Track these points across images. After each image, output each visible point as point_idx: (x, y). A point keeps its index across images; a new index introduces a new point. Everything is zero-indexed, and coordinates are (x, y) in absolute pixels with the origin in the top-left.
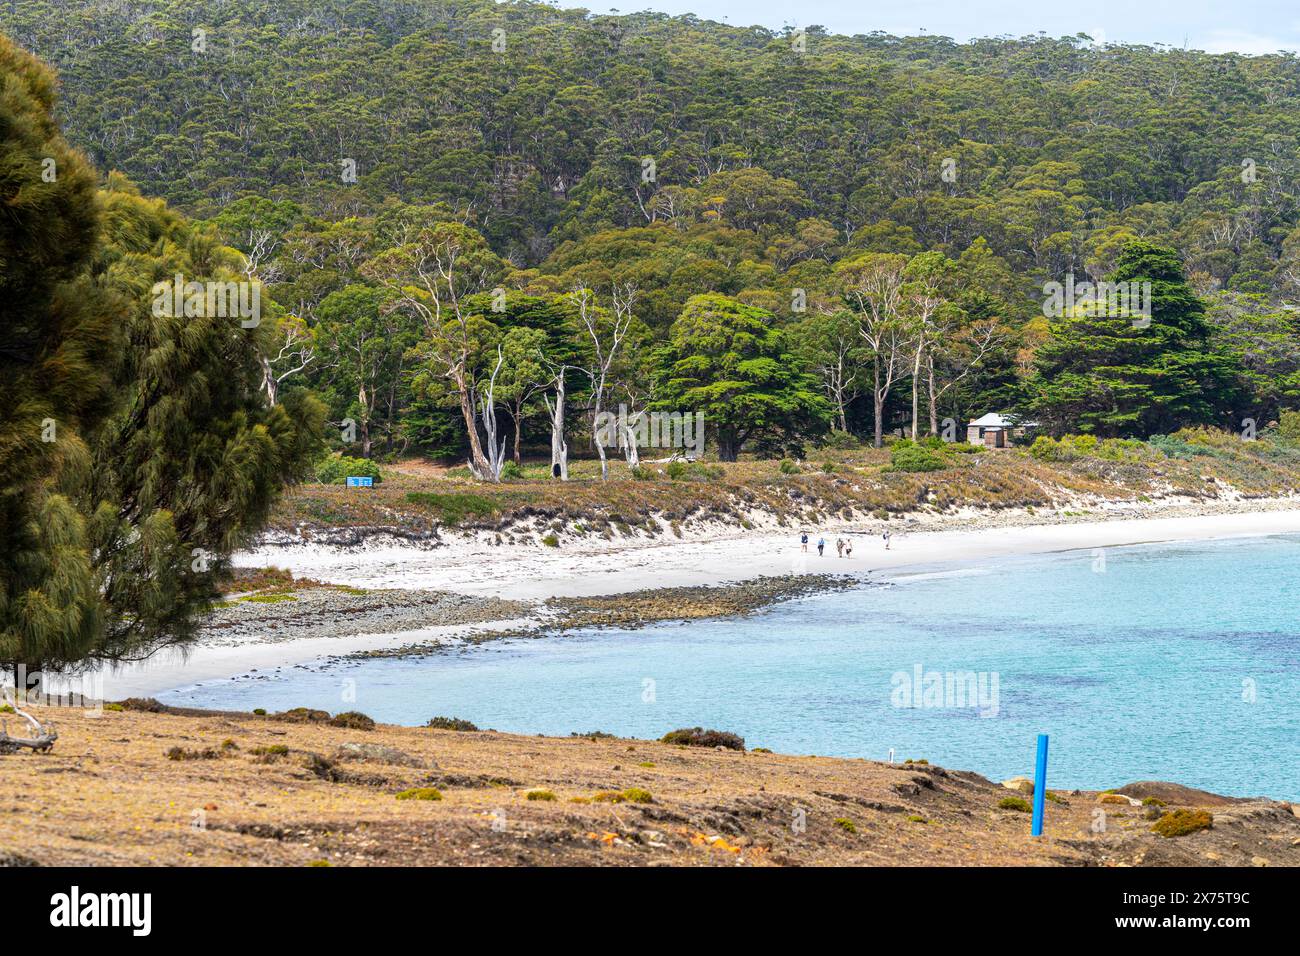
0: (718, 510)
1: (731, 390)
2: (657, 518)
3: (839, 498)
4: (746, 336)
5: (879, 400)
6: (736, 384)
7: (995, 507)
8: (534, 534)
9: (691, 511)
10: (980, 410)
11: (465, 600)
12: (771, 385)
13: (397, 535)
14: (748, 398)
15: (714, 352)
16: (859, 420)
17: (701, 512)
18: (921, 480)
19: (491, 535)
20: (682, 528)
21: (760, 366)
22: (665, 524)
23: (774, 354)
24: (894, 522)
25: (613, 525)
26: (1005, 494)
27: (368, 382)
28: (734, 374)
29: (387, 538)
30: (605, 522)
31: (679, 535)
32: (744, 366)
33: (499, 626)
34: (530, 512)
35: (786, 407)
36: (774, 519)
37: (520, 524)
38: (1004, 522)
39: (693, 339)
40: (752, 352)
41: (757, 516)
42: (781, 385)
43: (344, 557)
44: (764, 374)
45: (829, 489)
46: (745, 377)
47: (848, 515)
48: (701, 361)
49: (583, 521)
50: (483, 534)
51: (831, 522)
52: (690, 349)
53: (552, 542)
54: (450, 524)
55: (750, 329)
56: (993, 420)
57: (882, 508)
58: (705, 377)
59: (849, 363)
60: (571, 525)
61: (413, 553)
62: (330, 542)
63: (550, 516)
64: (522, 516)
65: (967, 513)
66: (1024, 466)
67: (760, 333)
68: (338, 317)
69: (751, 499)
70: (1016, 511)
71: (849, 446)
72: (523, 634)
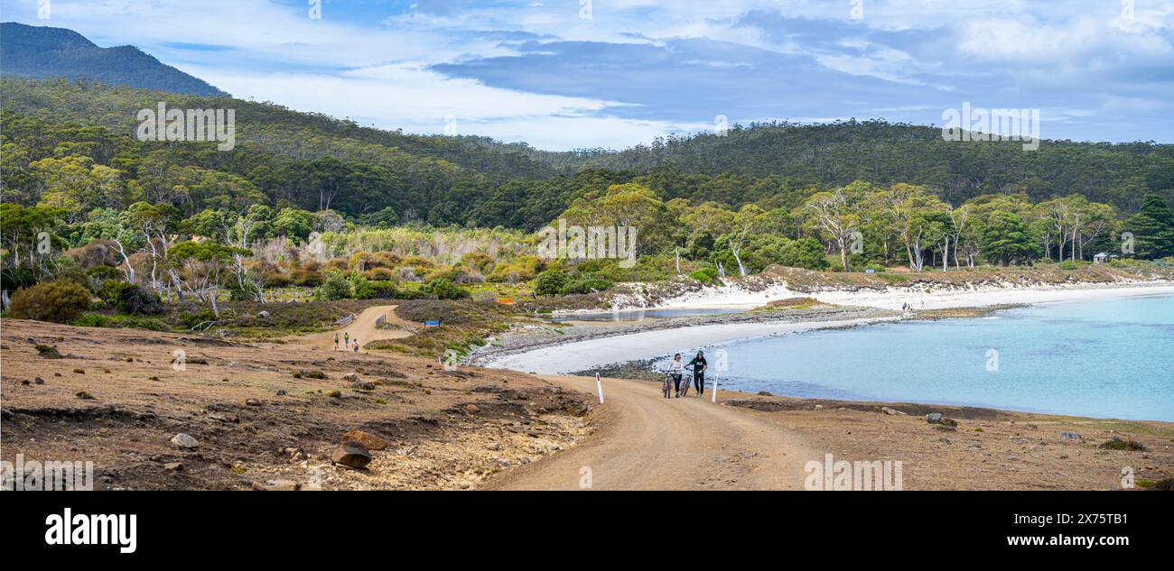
0: (992, 281)
1: (1006, 243)
2: (969, 284)
3: (1037, 278)
4: (1011, 224)
5: (1061, 247)
6: (1007, 241)
7: (1094, 282)
8: (922, 289)
9: (981, 282)
10: (1098, 252)
11: (877, 309)
12: (1020, 241)
13: (871, 288)
14: (1011, 245)
15: (1000, 230)
16: (1055, 255)
17: (985, 282)
18: (1067, 273)
19: (906, 289)
20: (977, 287)
21: (1016, 235)
22: (972, 286)
23: (1021, 230)
24: (1056, 286)
25: (952, 286)
26: (1098, 278)
27: (887, 241)
28: (1007, 237)
29: (868, 289)
30: (949, 285)
31: (976, 290)
32: (1010, 235)
33: (885, 319)
34: (921, 281)
35: (1025, 248)
36: (1012, 285)
37: (917, 285)
38: (1097, 287)
39: (993, 226)
40: (1014, 230)
41: (1006, 284)
42: (1023, 241)
43: (851, 295)
44: (1018, 237)
45: (1033, 275)
46: (1011, 238)
47: (1040, 284)
48: (996, 233)
49: (940, 285)
50: (903, 288)
51: (1033, 286)
52: (992, 229)
53: (928, 292)
54: (891, 285)
55: (1013, 222)
56: (1102, 255)
57: (1054, 282)
58: (997, 238)
59: (1051, 235)
60: (936, 286)
61: (877, 294)
62: (847, 290)
63: (928, 282)
64: (918, 282)
65: (1083, 284)
66: (1108, 269)
67: (1017, 223)
68: (877, 219)
69: (1004, 278)
70: (1102, 284)
71: (1051, 263)
72: (895, 322)
